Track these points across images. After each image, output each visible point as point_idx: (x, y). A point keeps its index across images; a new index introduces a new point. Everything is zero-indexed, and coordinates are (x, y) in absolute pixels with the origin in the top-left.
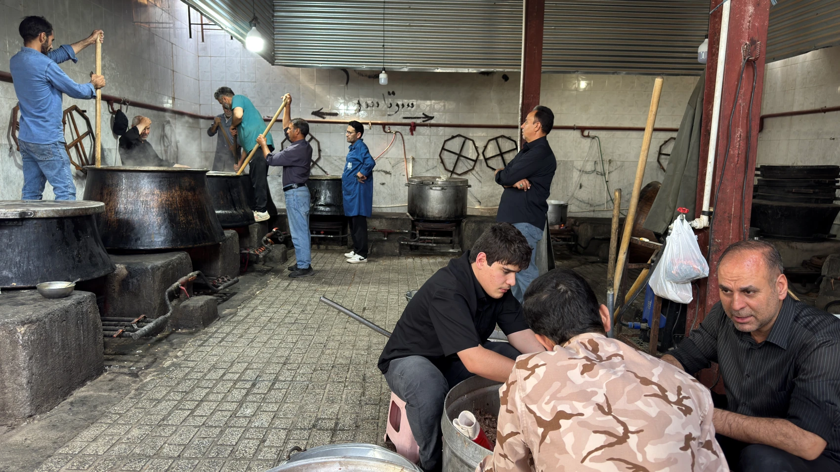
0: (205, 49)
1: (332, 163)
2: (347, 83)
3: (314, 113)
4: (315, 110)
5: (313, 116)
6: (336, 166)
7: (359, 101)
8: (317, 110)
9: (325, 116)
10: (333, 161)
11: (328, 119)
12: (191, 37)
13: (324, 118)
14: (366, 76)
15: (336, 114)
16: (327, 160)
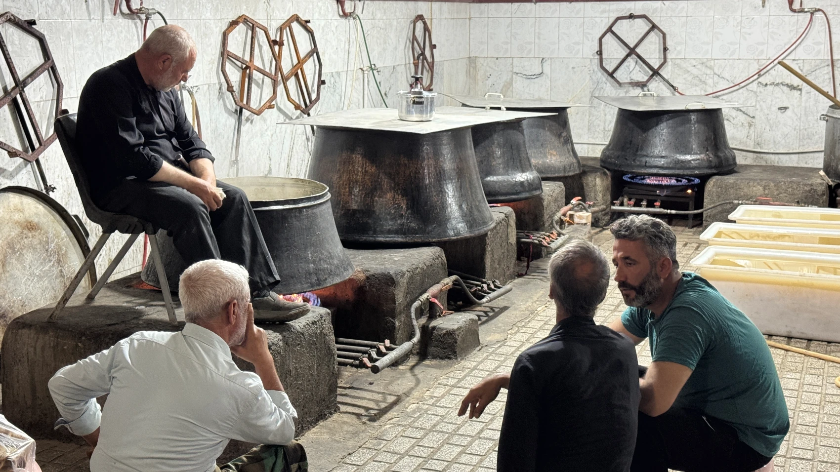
16: (678, 66)
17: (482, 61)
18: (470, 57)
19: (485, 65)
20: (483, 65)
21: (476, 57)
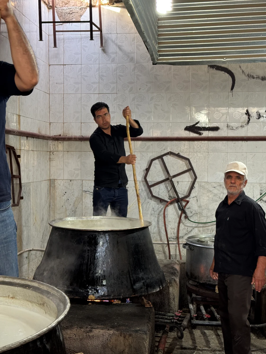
0: (56, 56)
1: (210, 191)
2: (232, 88)
3: (188, 129)
4: (189, 125)
5: (187, 132)
6: (215, 195)
7: (247, 111)
8: (192, 124)
9: (201, 132)
10: (211, 189)
11: (206, 134)
12: (41, 39)
13: (200, 134)
14: (258, 77)
15: (216, 129)
16: (203, 187)
17: (59, 182)
18: (50, 180)
19: (61, 185)
20: (60, 185)
21: (54, 180)
